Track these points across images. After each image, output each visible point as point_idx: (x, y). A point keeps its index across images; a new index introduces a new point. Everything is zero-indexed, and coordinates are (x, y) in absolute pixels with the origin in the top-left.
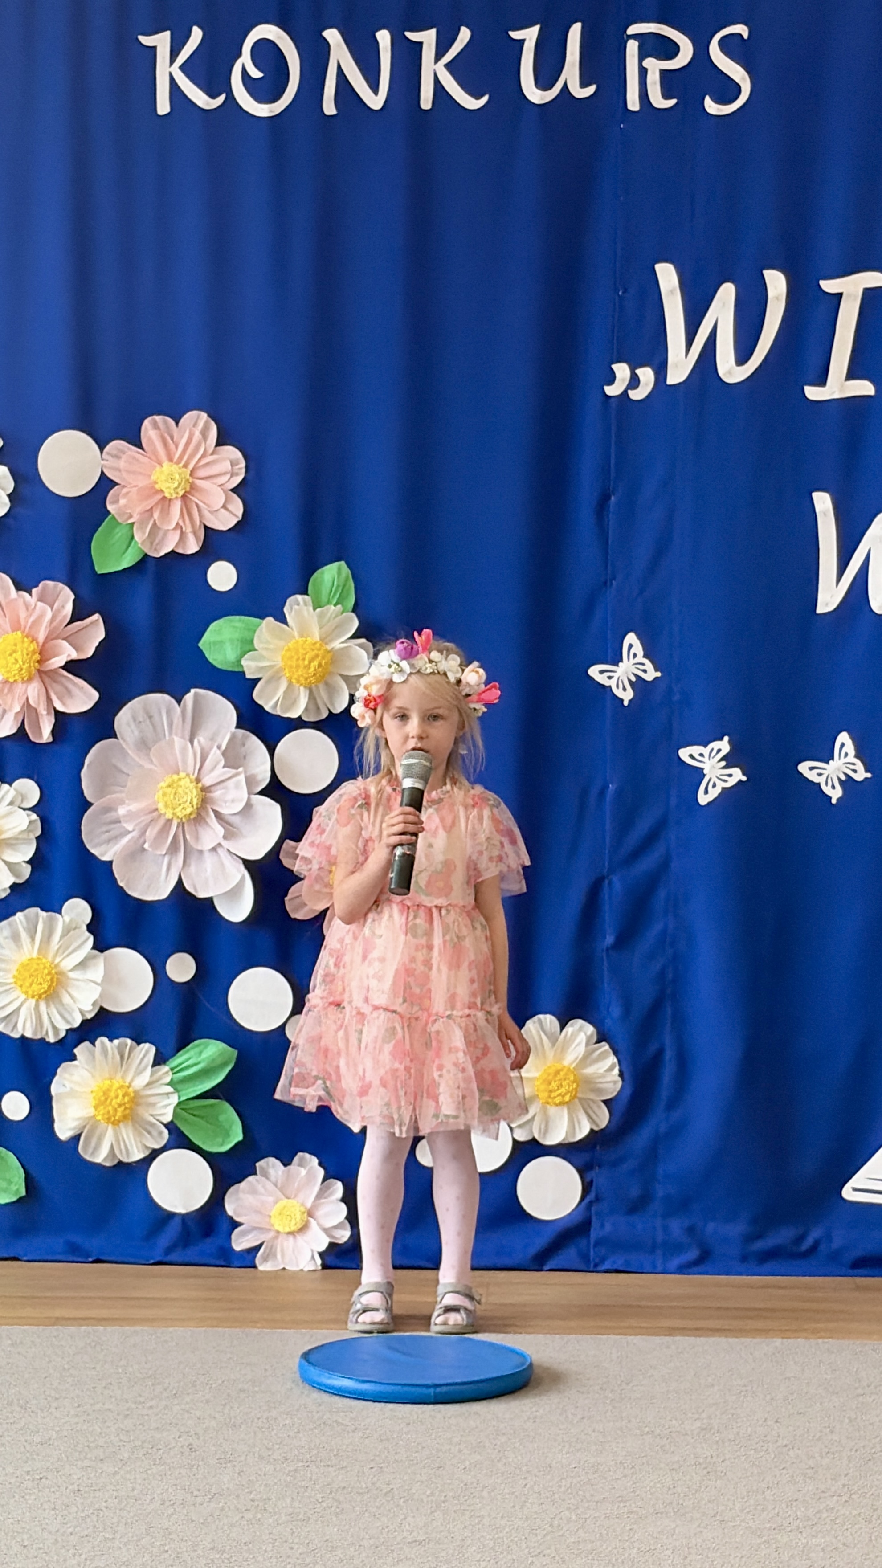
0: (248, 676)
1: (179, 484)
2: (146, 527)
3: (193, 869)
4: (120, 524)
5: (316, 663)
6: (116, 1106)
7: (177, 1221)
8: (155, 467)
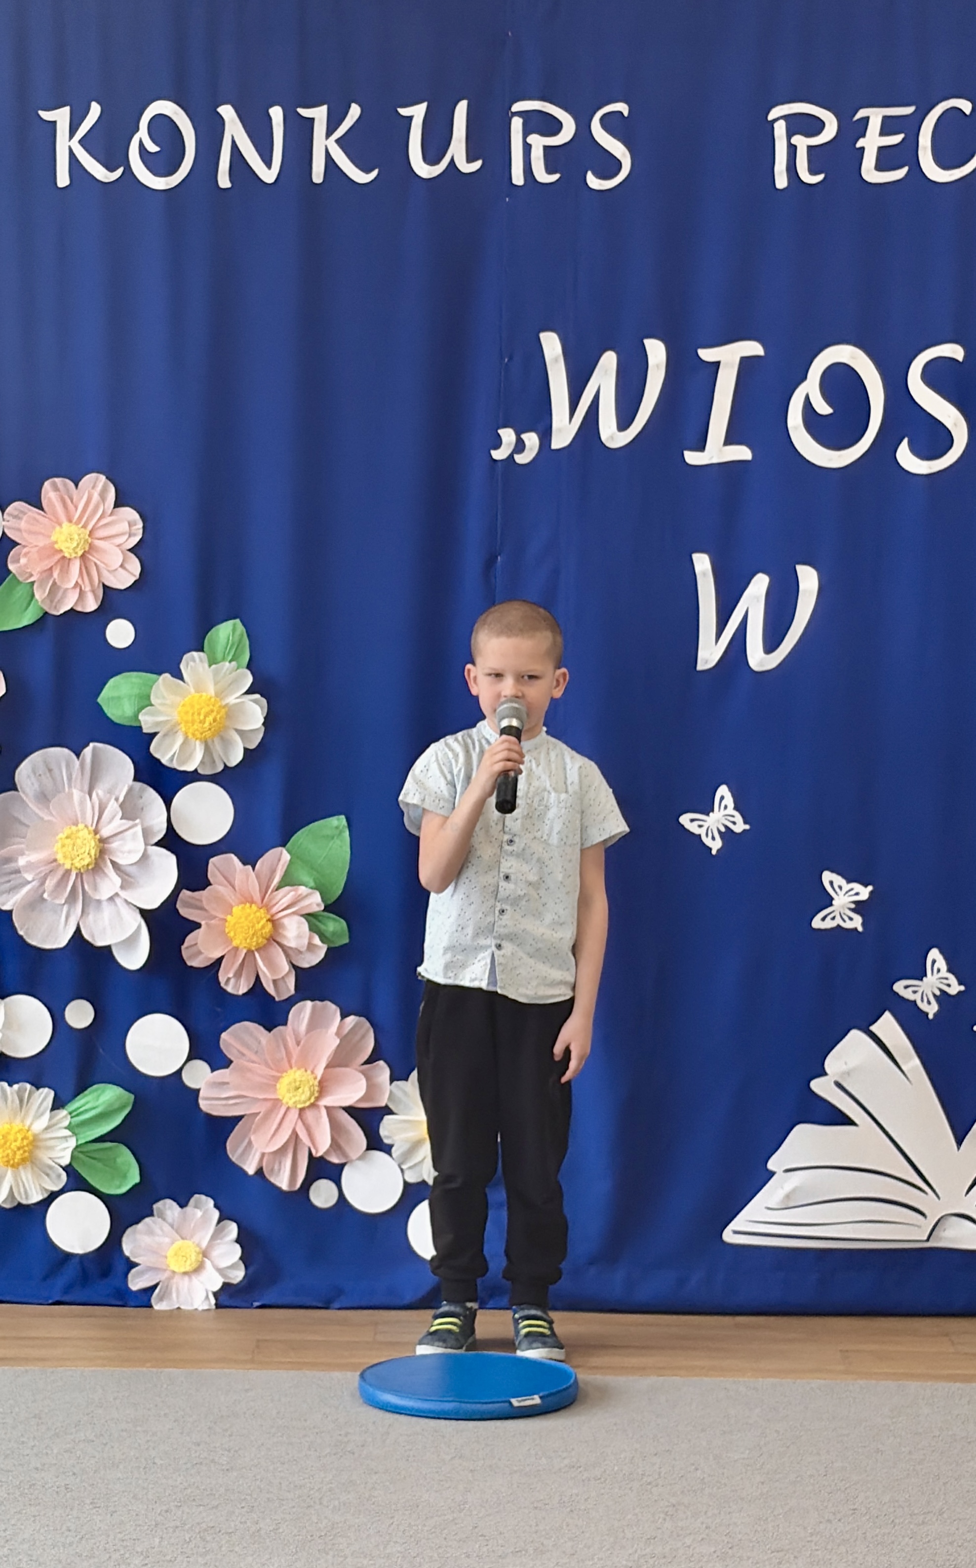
0: (145, 731)
1: (78, 545)
2: (46, 587)
3: (91, 917)
4: (19, 582)
5: (210, 719)
6: (16, 1149)
7: (75, 1261)
8: (54, 528)
